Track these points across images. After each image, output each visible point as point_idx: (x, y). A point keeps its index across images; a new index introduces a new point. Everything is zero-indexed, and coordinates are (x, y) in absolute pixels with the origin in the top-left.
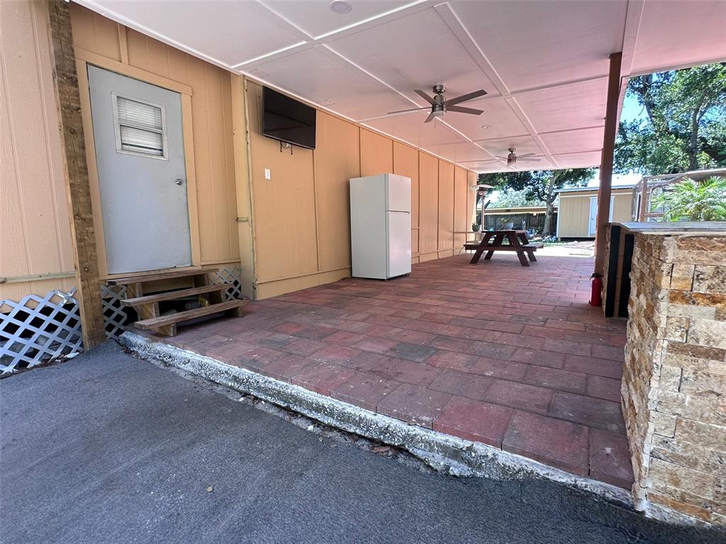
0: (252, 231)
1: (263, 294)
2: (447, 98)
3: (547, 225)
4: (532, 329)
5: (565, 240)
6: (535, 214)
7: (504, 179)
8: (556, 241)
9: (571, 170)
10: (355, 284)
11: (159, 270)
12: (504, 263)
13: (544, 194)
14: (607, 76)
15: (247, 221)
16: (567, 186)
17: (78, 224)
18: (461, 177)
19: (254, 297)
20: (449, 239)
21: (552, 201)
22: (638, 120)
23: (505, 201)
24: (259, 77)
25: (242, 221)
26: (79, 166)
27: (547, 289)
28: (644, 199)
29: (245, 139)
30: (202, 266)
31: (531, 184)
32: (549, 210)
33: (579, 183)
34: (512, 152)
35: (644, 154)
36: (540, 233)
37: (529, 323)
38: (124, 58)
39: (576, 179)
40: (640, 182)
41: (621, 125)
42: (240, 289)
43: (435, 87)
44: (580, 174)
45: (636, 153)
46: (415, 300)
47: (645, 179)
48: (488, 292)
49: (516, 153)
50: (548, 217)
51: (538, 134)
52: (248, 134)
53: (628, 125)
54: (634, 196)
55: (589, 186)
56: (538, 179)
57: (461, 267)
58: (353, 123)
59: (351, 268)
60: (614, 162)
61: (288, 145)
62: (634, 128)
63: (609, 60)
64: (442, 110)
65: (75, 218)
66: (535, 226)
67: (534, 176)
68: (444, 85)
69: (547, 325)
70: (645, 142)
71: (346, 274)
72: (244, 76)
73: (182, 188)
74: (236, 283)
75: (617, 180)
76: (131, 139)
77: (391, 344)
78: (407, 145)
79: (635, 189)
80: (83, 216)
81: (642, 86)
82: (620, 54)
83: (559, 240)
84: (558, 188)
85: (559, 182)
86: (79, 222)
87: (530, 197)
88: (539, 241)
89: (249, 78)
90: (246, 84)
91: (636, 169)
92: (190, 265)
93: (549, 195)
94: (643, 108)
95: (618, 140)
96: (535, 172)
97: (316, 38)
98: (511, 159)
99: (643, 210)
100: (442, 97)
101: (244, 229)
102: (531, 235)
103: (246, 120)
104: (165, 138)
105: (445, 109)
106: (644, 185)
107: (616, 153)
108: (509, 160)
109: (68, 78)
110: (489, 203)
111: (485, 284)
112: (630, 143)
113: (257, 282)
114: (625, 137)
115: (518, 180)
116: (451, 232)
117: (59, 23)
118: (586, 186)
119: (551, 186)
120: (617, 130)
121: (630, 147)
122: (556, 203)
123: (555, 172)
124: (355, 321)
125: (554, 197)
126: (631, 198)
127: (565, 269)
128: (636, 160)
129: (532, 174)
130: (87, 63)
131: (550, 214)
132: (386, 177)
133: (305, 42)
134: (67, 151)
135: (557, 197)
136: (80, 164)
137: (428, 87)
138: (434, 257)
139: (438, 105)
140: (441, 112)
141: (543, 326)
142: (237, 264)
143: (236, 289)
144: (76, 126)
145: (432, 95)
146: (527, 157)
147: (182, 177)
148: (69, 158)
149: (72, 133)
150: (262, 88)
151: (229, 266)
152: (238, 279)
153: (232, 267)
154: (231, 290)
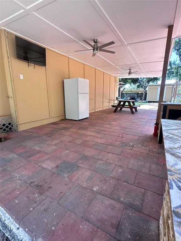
0: (14, 102)
1: (21, 128)
2: (99, 45)
3: (143, 97)
4: (126, 151)
5: (149, 102)
6: (140, 92)
7: (130, 80)
8: (146, 102)
9: (153, 78)
10: (65, 123)
12: (126, 112)
13: (143, 86)
14: (166, 38)
15: (12, 97)
16: (151, 83)
18: (113, 79)
19: (18, 130)
20: (107, 103)
21: (146, 88)
22: (175, 60)
23: (131, 87)
24: (12, 30)
25: (10, 98)
27: (138, 126)
28: (176, 89)
29: (7, 60)
31: (139, 82)
32: (145, 91)
33: (155, 82)
34: (130, 70)
35: (177, 73)
36: (141, 99)
37: (126, 147)
39: (154, 81)
40: (175, 83)
41: (170, 62)
42: (12, 126)
43: (94, 40)
44: (155, 79)
45: (175, 72)
46: (84, 132)
47: (177, 82)
48: (115, 128)
49: (132, 71)
50: (144, 94)
51: (140, 63)
52: (9, 58)
53: (172, 62)
54: (173, 88)
55: (158, 83)
56: (141, 81)
57: (109, 114)
58: (65, 56)
59: (65, 115)
60: (167, 75)
61: (32, 64)
62: (174, 64)
63: (168, 29)
64: (97, 50)
66: (140, 97)
67: (140, 79)
68: (98, 39)
69: (133, 149)
70: (178, 68)
72: (5, 30)
74: (10, 124)
75: (167, 82)
77: (59, 162)
78: (91, 67)
79: (173, 85)
81: (178, 48)
82: (173, 25)
83: (147, 102)
84: (148, 84)
85: (148, 82)
87: (138, 87)
88: (141, 102)
89: (8, 31)
90: (6, 34)
91: (174, 78)
93: (145, 86)
94: (178, 56)
95: (169, 68)
96: (140, 78)
97: (28, 8)
98: (130, 73)
99: (176, 93)
100: (97, 45)
101: (11, 101)
102: (138, 100)
103: (7, 52)
105: (98, 50)
106: (177, 84)
107: (167, 72)
108: (129, 74)
110: (125, 88)
111: (115, 123)
112: (172, 69)
113: (18, 124)
114: (171, 67)
115: (134, 81)
116: (108, 99)
119: (146, 83)
120: (169, 64)
121: (173, 70)
122: (147, 89)
123: (147, 78)
124: (52, 145)
125: (147, 87)
126: (172, 88)
127: (147, 115)
128: (174, 75)
129: (139, 79)
131: (145, 93)
132: (77, 79)
133: (23, 11)
135: (148, 87)
137: (91, 40)
138: (101, 109)
139: (96, 48)
140: (97, 51)
141: (131, 150)
142: (10, 116)
143: (10, 126)
145: (93, 44)
146: (135, 73)
150: (14, 36)
151: (5, 117)
152: (10, 122)
153: (7, 117)
154: (7, 127)
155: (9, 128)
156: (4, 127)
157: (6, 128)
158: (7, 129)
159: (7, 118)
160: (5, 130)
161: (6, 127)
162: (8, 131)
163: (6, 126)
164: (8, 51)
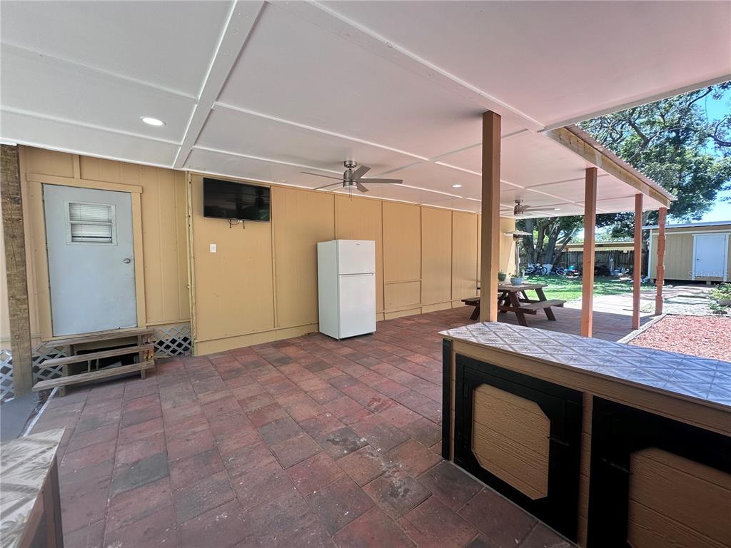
0: (192, 297)
11: (102, 332)
15: (190, 288)
17: (12, 303)
24: (199, 170)
26: (17, 260)
29: (187, 222)
30: (147, 327)
31: (620, 220)
34: (519, 203)
38: (77, 175)
42: (190, 344)
52: (191, 218)
59: (318, 323)
61: (239, 221)
65: (9, 299)
66: (625, 264)
71: (312, 329)
72: (188, 171)
73: (131, 266)
74: (185, 339)
76: (83, 233)
78: (405, 204)
80: (17, 297)
84: (654, 224)
86: (14, 301)
89: (194, 172)
90: (190, 178)
92: (135, 326)
103: (188, 207)
104: (114, 228)
109: (11, 198)
117: (6, 162)
118: (699, 219)
130: (42, 183)
134: (6, 251)
136: (18, 259)
142: (187, 324)
143: (185, 344)
144: (17, 232)
147: (130, 256)
148: (7, 256)
149: (12, 237)
151: (177, 325)
152: (187, 336)
153: (181, 326)
154: (180, 345)
155: (183, 347)
156: (174, 346)
157: (177, 348)
158: (180, 350)
159: (181, 328)
160: (174, 351)
161: (177, 346)
162: (180, 353)
163: (177, 343)
164: (190, 206)
